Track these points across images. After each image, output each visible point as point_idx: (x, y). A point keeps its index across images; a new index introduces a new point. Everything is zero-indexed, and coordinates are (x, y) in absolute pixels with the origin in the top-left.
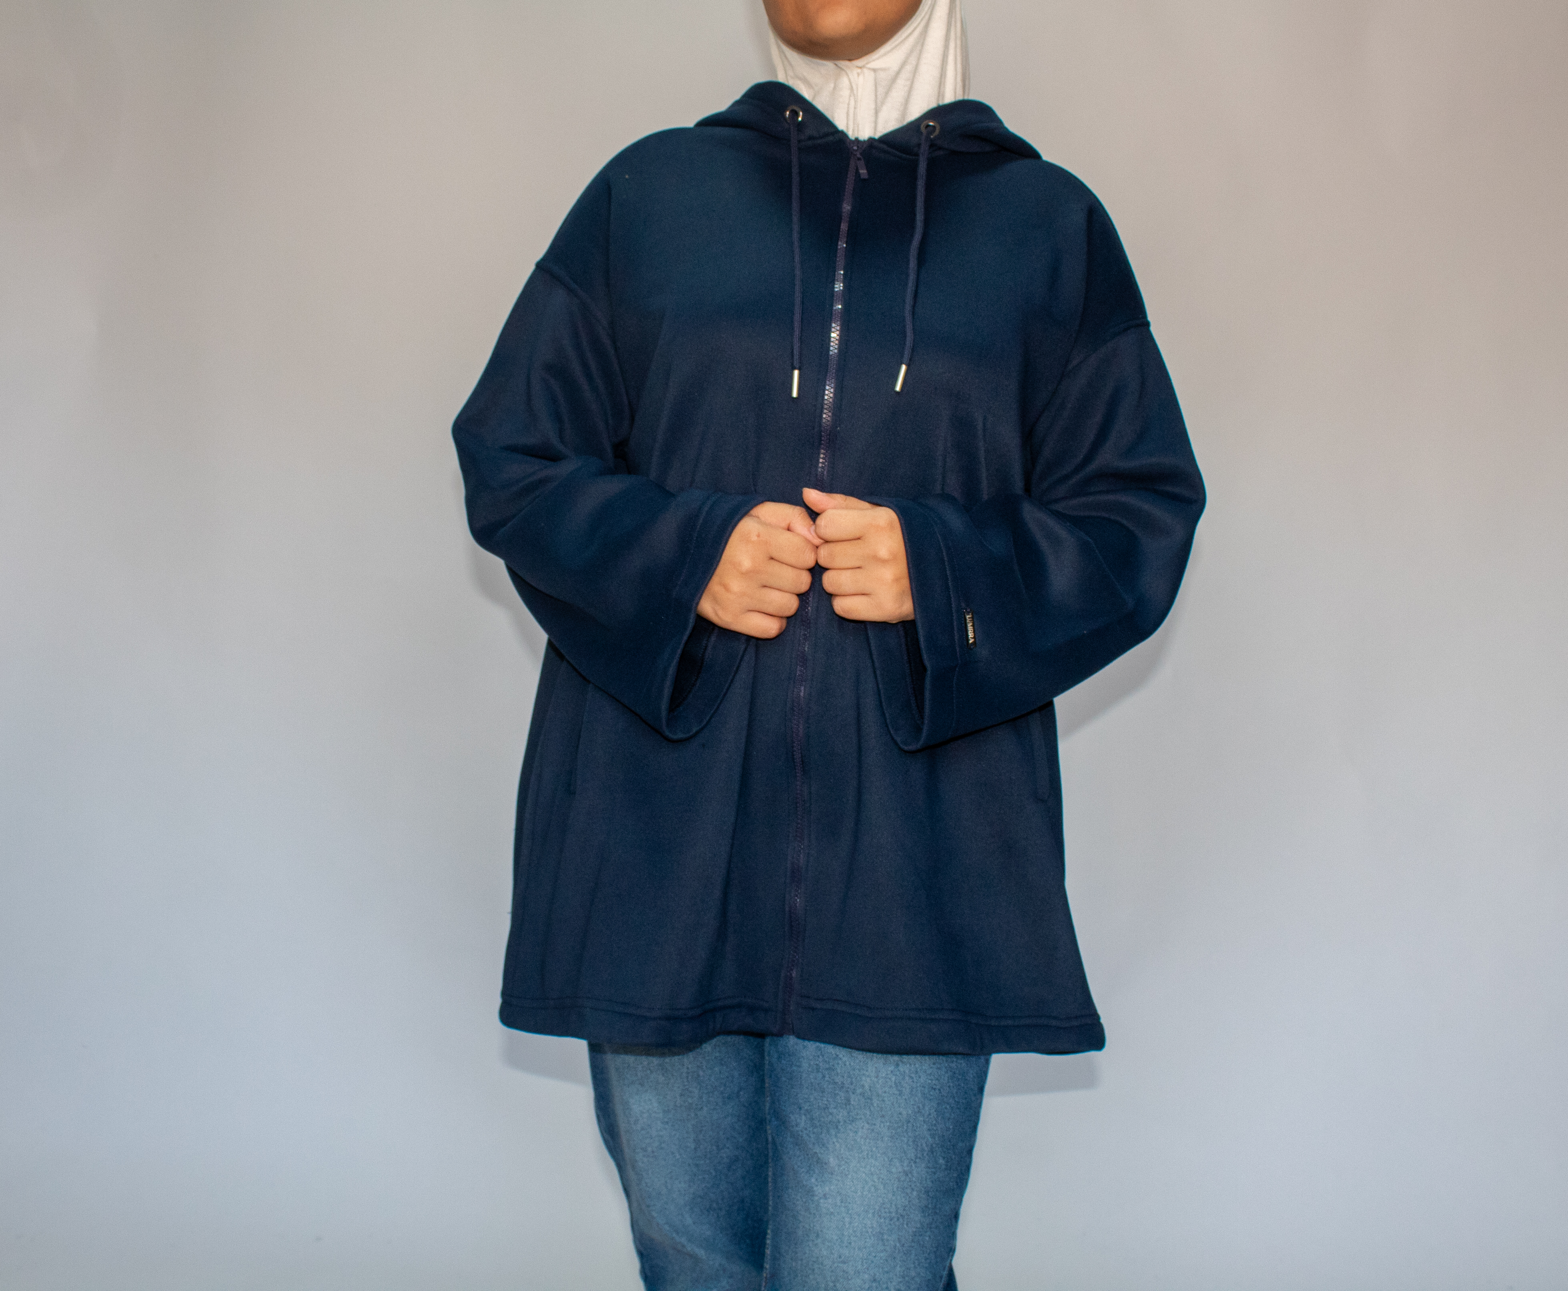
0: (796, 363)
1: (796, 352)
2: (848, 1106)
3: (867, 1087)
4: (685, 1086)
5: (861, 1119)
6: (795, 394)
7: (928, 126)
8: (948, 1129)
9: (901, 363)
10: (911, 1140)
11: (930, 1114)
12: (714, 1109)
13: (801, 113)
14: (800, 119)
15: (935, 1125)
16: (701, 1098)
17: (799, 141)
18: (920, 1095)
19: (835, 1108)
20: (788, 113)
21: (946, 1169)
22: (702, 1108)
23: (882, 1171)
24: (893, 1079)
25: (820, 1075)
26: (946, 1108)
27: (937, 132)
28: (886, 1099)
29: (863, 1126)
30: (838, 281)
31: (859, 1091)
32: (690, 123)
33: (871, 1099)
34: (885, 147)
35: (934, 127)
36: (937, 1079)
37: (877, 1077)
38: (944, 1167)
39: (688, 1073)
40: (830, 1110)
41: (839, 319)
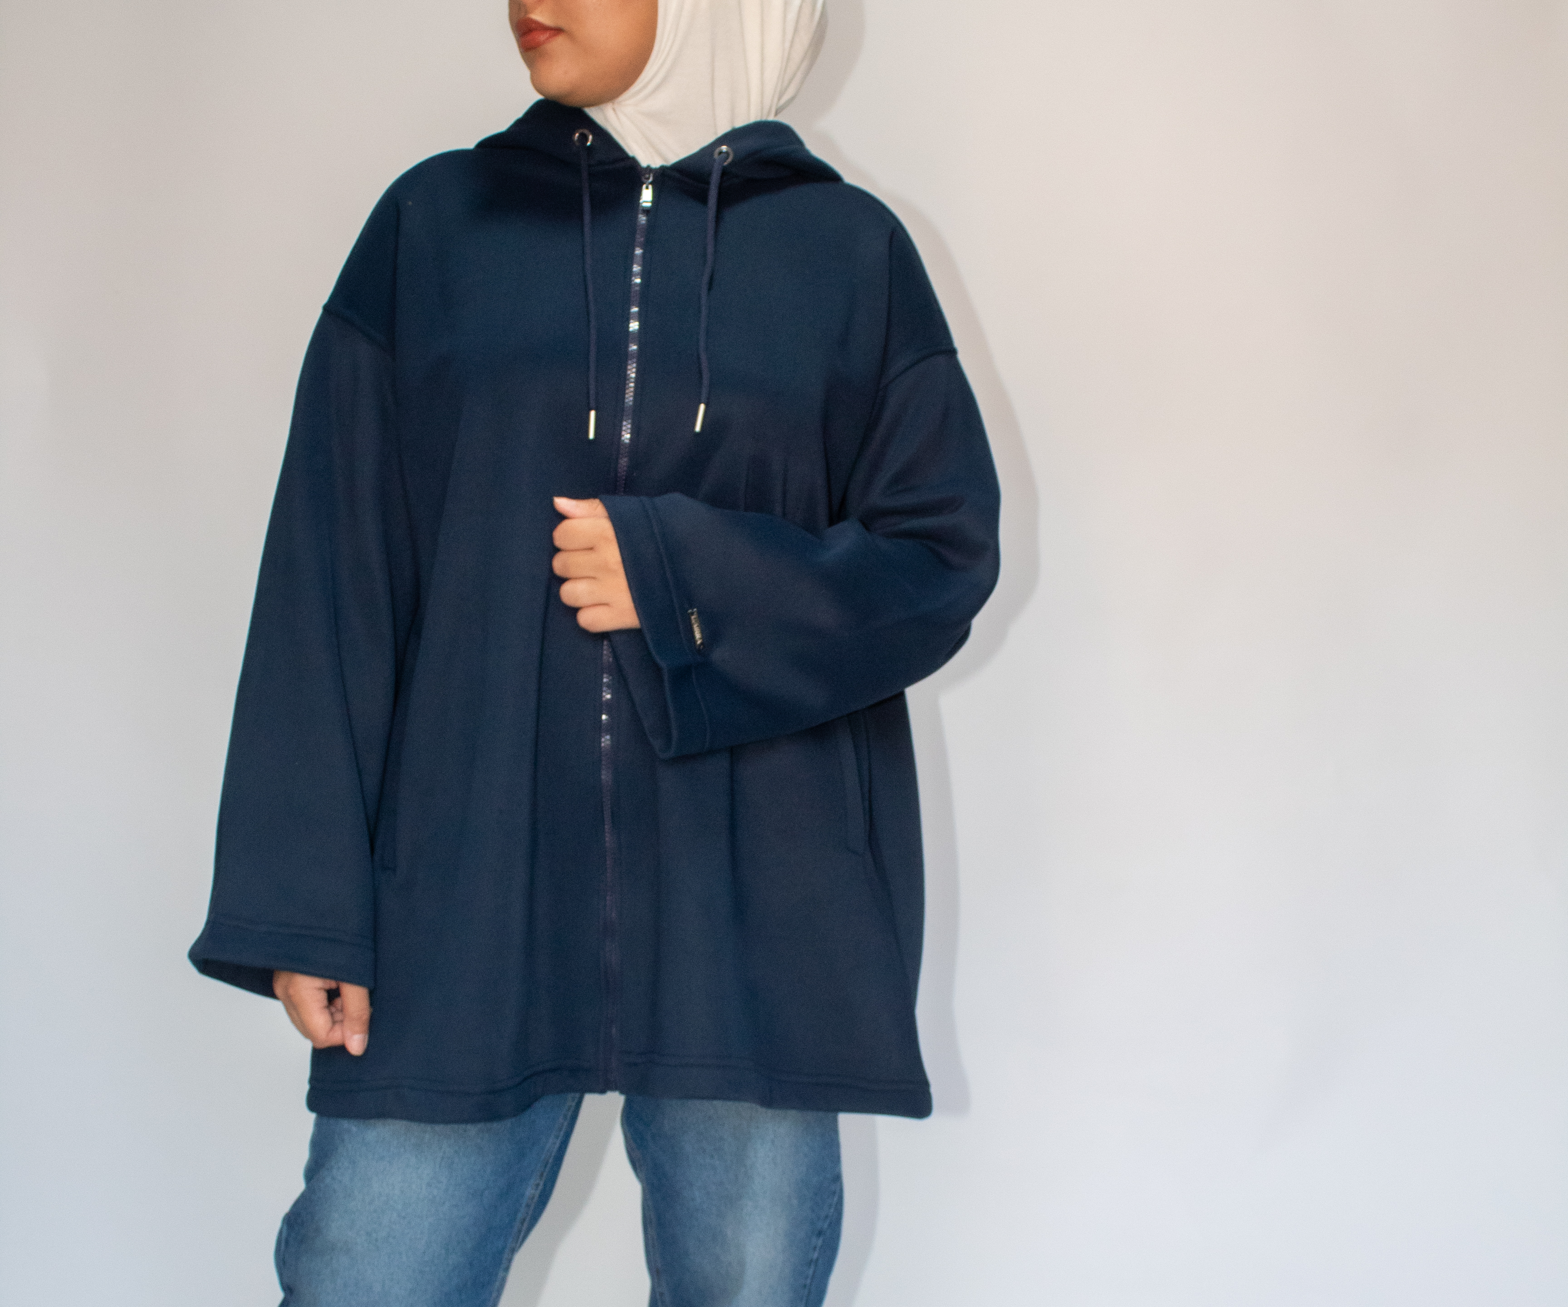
0: (593, 403)
1: (592, 392)
6: (591, 435)
7: (721, 153)
9: (700, 403)
13: (591, 137)
14: (589, 144)
17: (590, 166)
20: (577, 135)
27: (730, 160)
30: (633, 320)
32: (471, 145)
34: (677, 175)
35: (727, 153)
41: (635, 360)
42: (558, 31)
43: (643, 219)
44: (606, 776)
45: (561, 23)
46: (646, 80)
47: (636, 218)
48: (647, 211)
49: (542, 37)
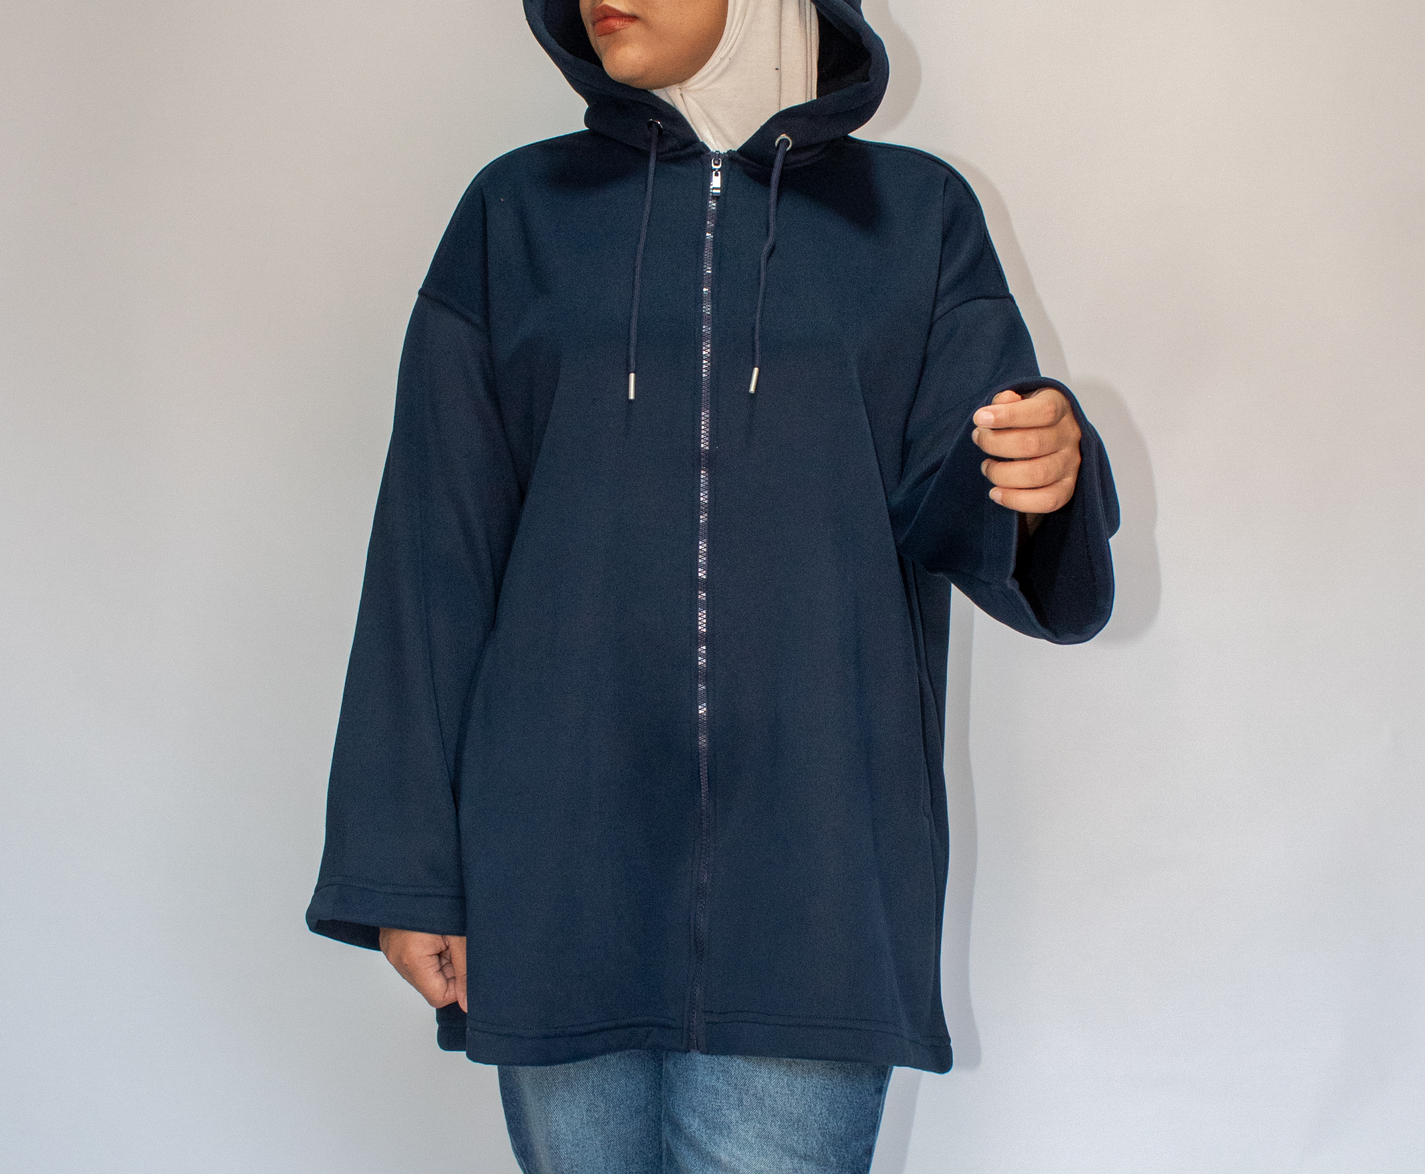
2: (740, 1107)
3: (759, 1087)
4: (591, 1100)
5: (753, 1119)
8: (840, 1128)
10: (801, 1138)
11: (821, 1114)
12: (621, 1123)
15: (826, 1124)
16: (608, 1112)
17: (660, 153)
18: (811, 1095)
19: (728, 1109)
21: (837, 1167)
22: (608, 1122)
23: (772, 1169)
24: (786, 1080)
25: (715, 1077)
26: (838, 1108)
27: (790, 147)
28: (777, 1099)
29: (755, 1125)
31: (751, 1092)
33: (763, 1100)
34: (743, 159)
36: (830, 1079)
37: (769, 1078)
38: (835, 1164)
39: (593, 1087)
40: (723, 1111)
41: (708, 341)
42: (633, 18)
43: (713, 205)
44: (703, 741)
45: (637, 11)
46: (714, 65)
47: (707, 204)
48: (716, 198)
49: (616, 23)
